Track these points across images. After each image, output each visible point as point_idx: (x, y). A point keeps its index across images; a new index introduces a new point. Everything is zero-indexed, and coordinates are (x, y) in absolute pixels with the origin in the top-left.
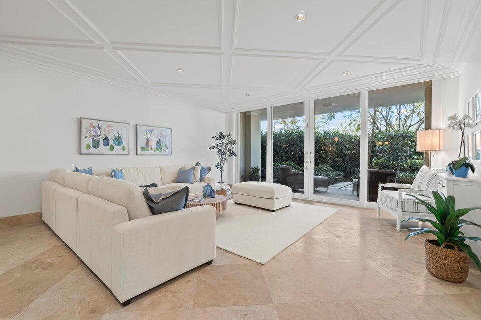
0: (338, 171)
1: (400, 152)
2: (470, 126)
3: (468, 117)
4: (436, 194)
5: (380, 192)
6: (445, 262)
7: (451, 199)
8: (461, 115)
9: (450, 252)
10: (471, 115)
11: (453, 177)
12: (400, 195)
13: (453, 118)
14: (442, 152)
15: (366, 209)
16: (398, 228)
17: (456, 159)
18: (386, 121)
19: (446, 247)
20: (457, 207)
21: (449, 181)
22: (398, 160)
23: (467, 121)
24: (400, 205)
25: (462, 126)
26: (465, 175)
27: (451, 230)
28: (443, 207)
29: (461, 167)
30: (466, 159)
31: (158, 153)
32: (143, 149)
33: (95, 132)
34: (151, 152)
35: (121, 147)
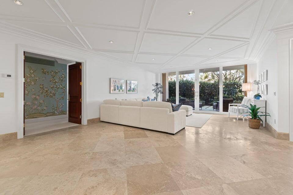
0: (203, 100)
1: (232, 91)
2: (260, 84)
3: (259, 81)
4: (251, 105)
5: (229, 107)
6: (254, 123)
7: (255, 106)
8: (257, 80)
9: (255, 120)
10: (260, 80)
11: (256, 100)
12: (238, 107)
13: (255, 81)
14: (251, 92)
15: (222, 115)
16: (237, 119)
17: (256, 94)
18: (225, 76)
19: (254, 119)
20: (257, 107)
21: (254, 100)
22: (232, 94)
23: (259, 82)
24: (238, 110)
25: (258, 83)
26: (259, 99)
27: (256, 114)
28: (253, 108)
29: (258, 96)
30: (259, 94)
31: (133, 92)
32: (129, 91)
33: (115, 83)
34: (131, 92)
35: (122, 90)
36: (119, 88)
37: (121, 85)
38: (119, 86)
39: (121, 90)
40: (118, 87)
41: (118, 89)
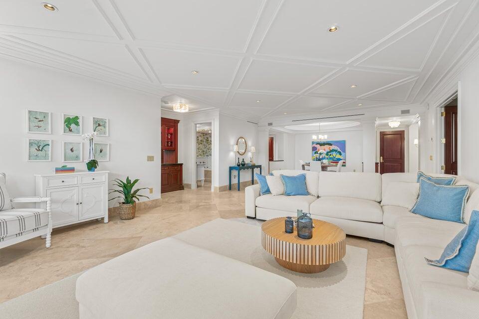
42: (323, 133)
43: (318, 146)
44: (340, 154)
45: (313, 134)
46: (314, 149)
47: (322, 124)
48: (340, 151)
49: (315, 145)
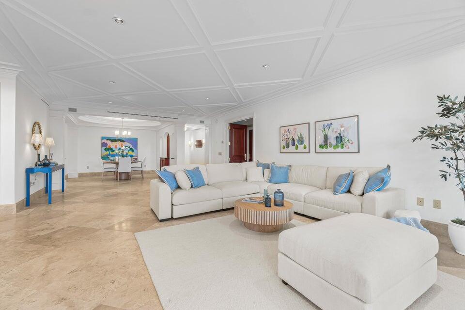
31: (339, 150)
32: (321, 146)
33: (287, 135)
34: (330, 149)
35: (303, 146)
36: (296, 143)
37: (300, 136)
38: (296, 138)
39: (301, 147)
40: (293, 140)
41: (293, 144)
42: (128, 129)
43: (109, 142)
44: (133, 151)
45: (117, 129)
46: (104, 145)
47: (126, 119)
48: (133, 148)
49: (104, 141)
